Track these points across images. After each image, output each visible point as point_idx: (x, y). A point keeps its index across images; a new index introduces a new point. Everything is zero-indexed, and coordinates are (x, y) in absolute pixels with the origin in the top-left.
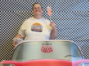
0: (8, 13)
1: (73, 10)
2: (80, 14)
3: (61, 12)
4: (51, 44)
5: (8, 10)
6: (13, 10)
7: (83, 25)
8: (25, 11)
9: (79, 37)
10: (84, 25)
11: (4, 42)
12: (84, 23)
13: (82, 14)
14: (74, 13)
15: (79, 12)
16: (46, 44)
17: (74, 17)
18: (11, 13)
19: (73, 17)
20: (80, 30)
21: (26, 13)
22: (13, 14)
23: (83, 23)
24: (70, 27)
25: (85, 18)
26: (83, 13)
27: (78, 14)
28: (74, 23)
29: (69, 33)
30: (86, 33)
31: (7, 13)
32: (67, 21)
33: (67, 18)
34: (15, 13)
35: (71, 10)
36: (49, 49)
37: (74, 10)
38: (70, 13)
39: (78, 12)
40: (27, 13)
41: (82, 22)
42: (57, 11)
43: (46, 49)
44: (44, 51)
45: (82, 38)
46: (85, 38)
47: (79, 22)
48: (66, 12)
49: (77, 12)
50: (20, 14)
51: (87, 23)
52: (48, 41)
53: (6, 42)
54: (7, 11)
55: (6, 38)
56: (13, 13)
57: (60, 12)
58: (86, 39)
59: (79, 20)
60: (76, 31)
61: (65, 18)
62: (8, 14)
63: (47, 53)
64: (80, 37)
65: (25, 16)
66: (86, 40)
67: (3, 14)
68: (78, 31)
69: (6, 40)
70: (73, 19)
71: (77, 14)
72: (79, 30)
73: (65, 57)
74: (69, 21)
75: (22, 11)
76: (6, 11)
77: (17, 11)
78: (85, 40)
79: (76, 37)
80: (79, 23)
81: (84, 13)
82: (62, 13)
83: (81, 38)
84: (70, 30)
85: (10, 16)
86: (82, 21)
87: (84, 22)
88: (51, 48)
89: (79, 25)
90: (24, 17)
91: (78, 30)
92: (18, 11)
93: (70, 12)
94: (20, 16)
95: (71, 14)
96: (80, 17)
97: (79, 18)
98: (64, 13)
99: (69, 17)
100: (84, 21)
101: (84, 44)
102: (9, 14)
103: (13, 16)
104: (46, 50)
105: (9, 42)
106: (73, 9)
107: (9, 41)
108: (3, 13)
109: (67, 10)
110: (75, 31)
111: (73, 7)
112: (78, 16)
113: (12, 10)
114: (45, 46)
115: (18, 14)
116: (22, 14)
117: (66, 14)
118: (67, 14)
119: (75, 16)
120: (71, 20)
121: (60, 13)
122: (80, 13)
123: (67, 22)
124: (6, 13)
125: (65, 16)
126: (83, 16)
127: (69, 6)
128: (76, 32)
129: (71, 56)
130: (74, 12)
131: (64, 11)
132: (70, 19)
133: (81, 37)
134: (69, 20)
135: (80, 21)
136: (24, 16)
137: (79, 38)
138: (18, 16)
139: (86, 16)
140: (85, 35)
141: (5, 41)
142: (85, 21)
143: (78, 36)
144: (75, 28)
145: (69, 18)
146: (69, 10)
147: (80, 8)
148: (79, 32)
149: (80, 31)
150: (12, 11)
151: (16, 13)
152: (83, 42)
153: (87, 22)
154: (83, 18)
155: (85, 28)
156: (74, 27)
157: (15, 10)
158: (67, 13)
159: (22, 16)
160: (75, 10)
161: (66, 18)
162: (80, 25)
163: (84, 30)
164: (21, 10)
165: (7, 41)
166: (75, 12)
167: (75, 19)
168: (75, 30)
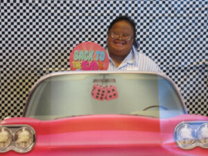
4: (114, 81)
7: (190, 30)
9: (180, 60)
10: (193, 30)
12: (193, 27)
16: (102, 81)
17: (170, 12)
19: (166, 12)
20: (183, 42)
23: (190, 27)
24: (160, 36)
25: (197, 15)
26: (191, 3)
27: (179, 6)
28: (169, 27)
29: (156, 51)
30: (198, 51)
32: (154, 21)
33: (154, 15)
36: (109, 92)
38: (161, 2)
41: (187, 24)
43: (103, 92)
44: (97, 97)
45: (189, 63)
47: (181, 24)
51: (199, 27)
52: (108, 74)
59: (181, 18)
60: (174, 45)
63: (105, 101)
64: (183, 60)
68: (177, 46)
70: (166, 18)
71: (176, 6)
72: (181, 43)
73: (145, 110)
74: (157, 21)
79: (174, 60)
80: (181, 27)
81: (194, 3)
82: (142, 2)
83: (186, 63)
84: (160, 43)
86: (187, 21)
87: (193, 24)
88: (113, 90)
89: (181, 30)
91: (178, 43)
94: (40, 8)
95: (164, 6)
96: (185, 12)
97: (182, 15)
98: (145, 2)
100: (194, 21)
104: (103, 95)
110: (171, 45)
112: (179, 9)
114: (100, 84)
120: (163, 18)
125: (148, 9)
126: (191, 9)
128: (174, 48)
129: (158, 106)
132: (160, 18)
133: (186, 60)
134: (157, 18)
135: (184, 21)
137: (180, 63)
138: (37, 8)
139: (197, 9)
140: (195, 55)
141: (5, 69)
142: (196, 21)
143: (177, 57)
144: (172, 39)
145: (157, 15)
148: (180, 49)
149: (183, 46)
153: (199, 24)
154: (191, 15)
155: (196, 39)
156: (169, 36)
162: (184, 30)
163: (192, 42)
167: (172, 18)
168: (172, 43)
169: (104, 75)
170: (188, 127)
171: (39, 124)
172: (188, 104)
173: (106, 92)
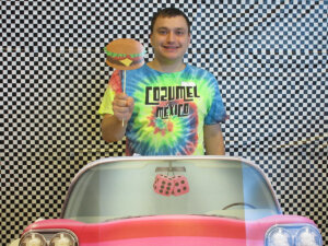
0: (32, 55)
1: (251, 46)
2: (277, 62)
3: (212, 51)
4: (184, 169)
5: (31, 44)
6: (49, 44)
7: (284, 96)
8: (89, 50)
9: (270, 139)
10: (288, 96)
11: (16, 154)
12: (289, 92)
13: (281, 62)
14: (255, 57)
15: (272, 52)
16: (168, 169)
17: (255, 70)
18: (41, 55)
19: (250, 70)
20: (275, 113)
21: (93, 56)
22: (49, 59)
23: (284, 92)
24: (241, 105)
25: (293, 75)
26: (285, 57)
27: (268, 62)
28: (254, 92)
29: (236, 126)
30: (296, 126)
31: (27, 55)
32: (233, 83)
33: (233, 74)
34: (54, 55)
35: (246, 46)
36: (177, 184)
37: (255, 46)
38: (242, 57)
39: (268, 52)
40: (98, 56)
41: (280, 87)
42: (199, 51)
43: (170, 184)
44: (161, 192)
45: (283, 143)
46: (291, 143)
47: (272, 87)
48: (229, 51)
49: (264, 52)
50: (71, 60)
51: (297, 92)
53: (24, 154)
54: (27, 49)
55: (24, 142)
56: (49, 55)
57: (207, 51)
58: (296, 146)
59: (272, 79)
60: (262, 117)
61: (224, 74)
62: (32, 59)
63: (172, 196)
64: (274, 139)
65: (89, 64)
66: (296, 150)
67: (14, 59)
68: (266, 118)
69: (24, 146)
70: (250, 78)
71: (264, 61)
72: (271, 113)
73: (225, 209)
74: (237, 83)
75: (80, 50)
76: (23, 48)
77: (62, 49)
78: (291, 150)
79: (262, 139)
80: (272, 92)
81: (290, 57)
82: (216, 56)
83: (278, 143)
84: (241, 113)
85: (36, 64)
86: (280, 83)
87: (289, 88)
88: (183, 182)
89: (271, 96)
90: (84, 68)
91: (267, 113)
92: (67, 48)
93: (242, 51)
94: (71, 64)
95: (246, 61)
96: (276, 70)
97: (272, 74)
98: (220, 56)
99: (238, 70)
100: (289, 83)
101: (287, 162)
102: (36, 59)
103: (49, 64)
104: (168, 189)
105: (33, 154)
106: (251, 41)
107: (33, 150)
108: (14, 55)
109: (233, 46)
110: (258, 117)
111: (251, 37)
112: (268, 66)
113: (44, 44)
114: (165, 173)
115: (67, 60)
116: (80, 60)
117: (229, 61)
118: (233, 61)
119: (259, 66)
120: (246, 79)
121: (207, 56)
122: (277, 57)
123: (233, 87)
124: (23, 55)
125: (225, 65)
126: (285, 66)
127: (238, 33)
128: (262, 122)
129: (243, 204)
130: (255, 52)
131: (220, 51)
132: (242, 78)
133: (279, 139)
134: (237, 78)
135: (276, 83)
136: (85, 64)
137: (270, 143)
138: (67, 64)
139: (294, 66)
140: (292, 131)
141: (20, 150)
142: (293, 83)
143: (266, 135)
144: (258, 109)
145: (238, 74)
146: (238, 46)
147: (277, 38)
148: (271, 122)
149: (275, 118)
150: (44, 49)
151: (58, 55)
152: (283, 154)
153: (297, 87)
154: (285, 75)
155: (292, 109)
156: (254, 105)
157: (53, 44)
158: (233, 57)
159: (80, 64)
160: (259, 47)
161: (229, 74)
162: (276, 96)
163: (288, 113)
164: (76, 44)
165: (29, 150)
166: (259, 51)
167: (259, 78)
168: (258, 113)
169: (170, 161)
170: (283, 232)
171: (84, 227)
172: (283, 201)
173: (173, 184)
